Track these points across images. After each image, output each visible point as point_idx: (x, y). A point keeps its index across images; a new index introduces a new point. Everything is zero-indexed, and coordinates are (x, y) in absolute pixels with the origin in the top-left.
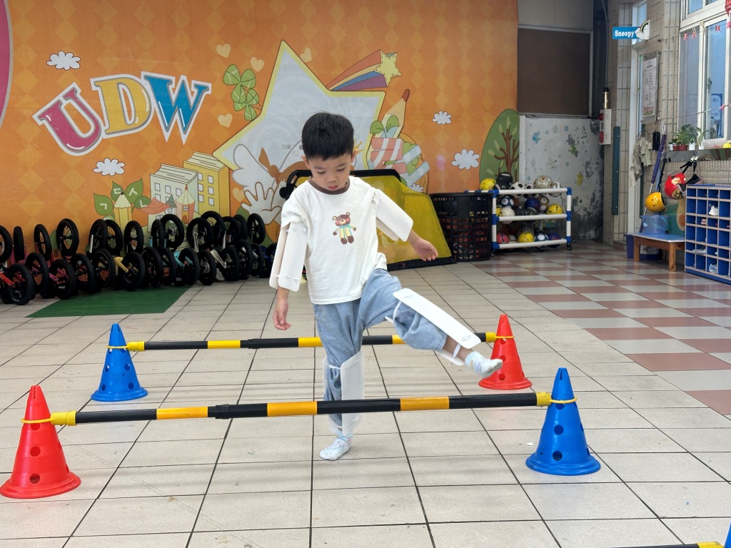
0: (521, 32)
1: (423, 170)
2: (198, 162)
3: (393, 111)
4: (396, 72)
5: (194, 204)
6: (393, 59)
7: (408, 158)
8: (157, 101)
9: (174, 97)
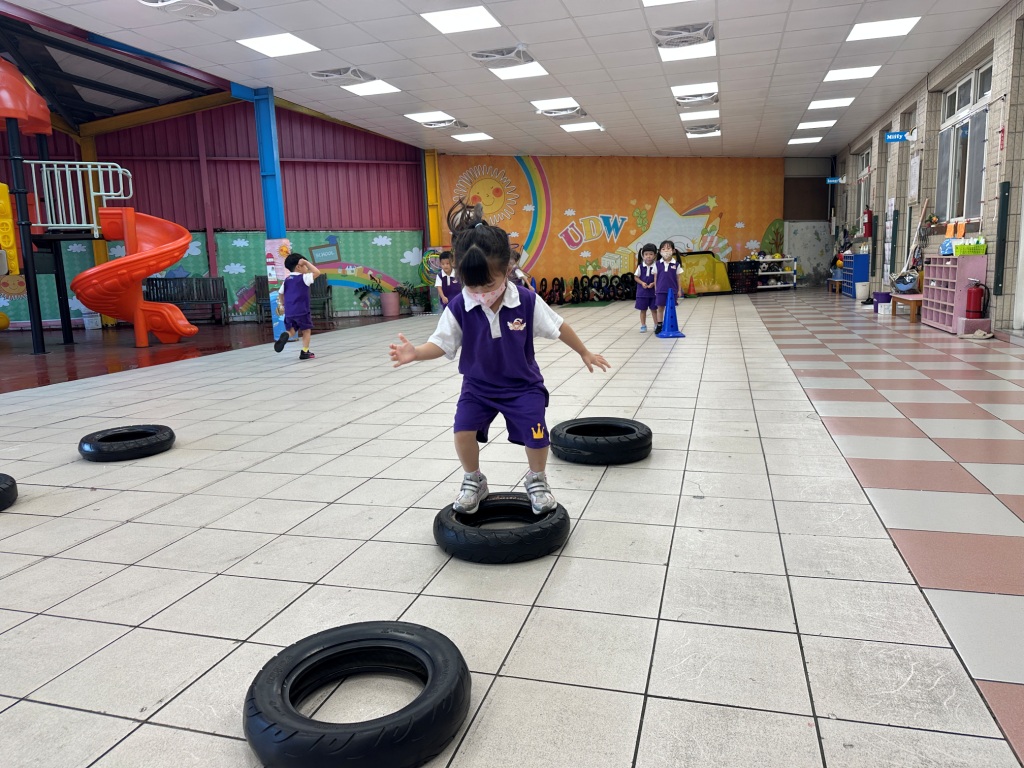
0: (786, 180)
1: (728, 251)
2: (621, 251)
3: (714, 223)
4: (716, 205)
5: (619, 269)
6: (714, 199)
7: (721, 245)
8: (605, 226)
9: (612, 224)
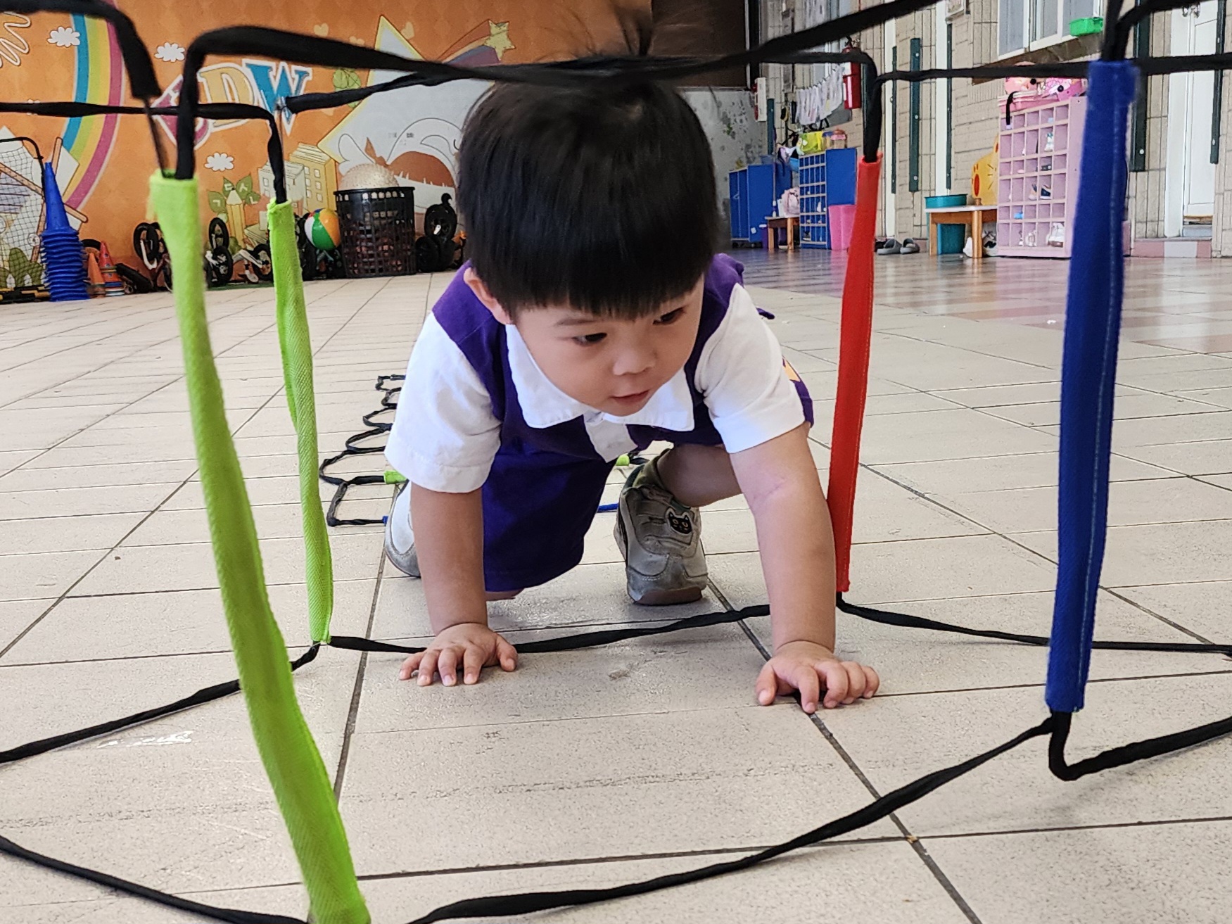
2: (303, 155)
4: (508, 44)
5: (302, 200)
6: (504, 29)
8: (260, 89)
9: (275, 85)
